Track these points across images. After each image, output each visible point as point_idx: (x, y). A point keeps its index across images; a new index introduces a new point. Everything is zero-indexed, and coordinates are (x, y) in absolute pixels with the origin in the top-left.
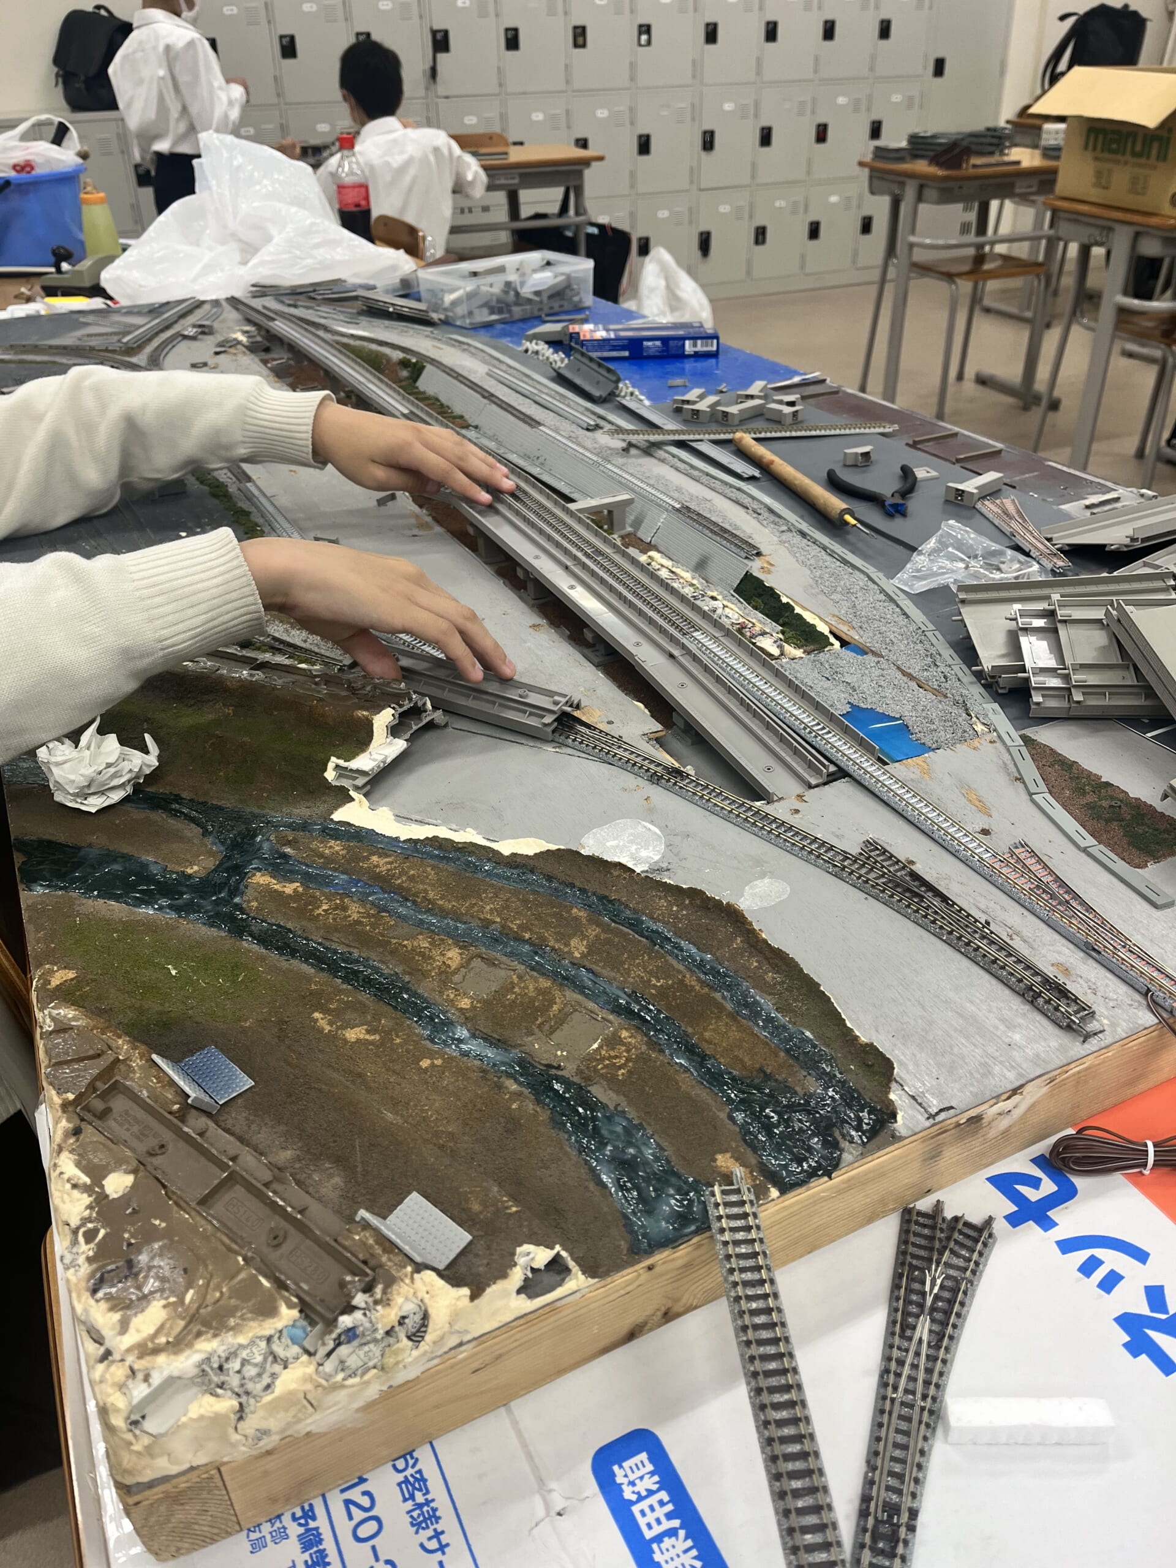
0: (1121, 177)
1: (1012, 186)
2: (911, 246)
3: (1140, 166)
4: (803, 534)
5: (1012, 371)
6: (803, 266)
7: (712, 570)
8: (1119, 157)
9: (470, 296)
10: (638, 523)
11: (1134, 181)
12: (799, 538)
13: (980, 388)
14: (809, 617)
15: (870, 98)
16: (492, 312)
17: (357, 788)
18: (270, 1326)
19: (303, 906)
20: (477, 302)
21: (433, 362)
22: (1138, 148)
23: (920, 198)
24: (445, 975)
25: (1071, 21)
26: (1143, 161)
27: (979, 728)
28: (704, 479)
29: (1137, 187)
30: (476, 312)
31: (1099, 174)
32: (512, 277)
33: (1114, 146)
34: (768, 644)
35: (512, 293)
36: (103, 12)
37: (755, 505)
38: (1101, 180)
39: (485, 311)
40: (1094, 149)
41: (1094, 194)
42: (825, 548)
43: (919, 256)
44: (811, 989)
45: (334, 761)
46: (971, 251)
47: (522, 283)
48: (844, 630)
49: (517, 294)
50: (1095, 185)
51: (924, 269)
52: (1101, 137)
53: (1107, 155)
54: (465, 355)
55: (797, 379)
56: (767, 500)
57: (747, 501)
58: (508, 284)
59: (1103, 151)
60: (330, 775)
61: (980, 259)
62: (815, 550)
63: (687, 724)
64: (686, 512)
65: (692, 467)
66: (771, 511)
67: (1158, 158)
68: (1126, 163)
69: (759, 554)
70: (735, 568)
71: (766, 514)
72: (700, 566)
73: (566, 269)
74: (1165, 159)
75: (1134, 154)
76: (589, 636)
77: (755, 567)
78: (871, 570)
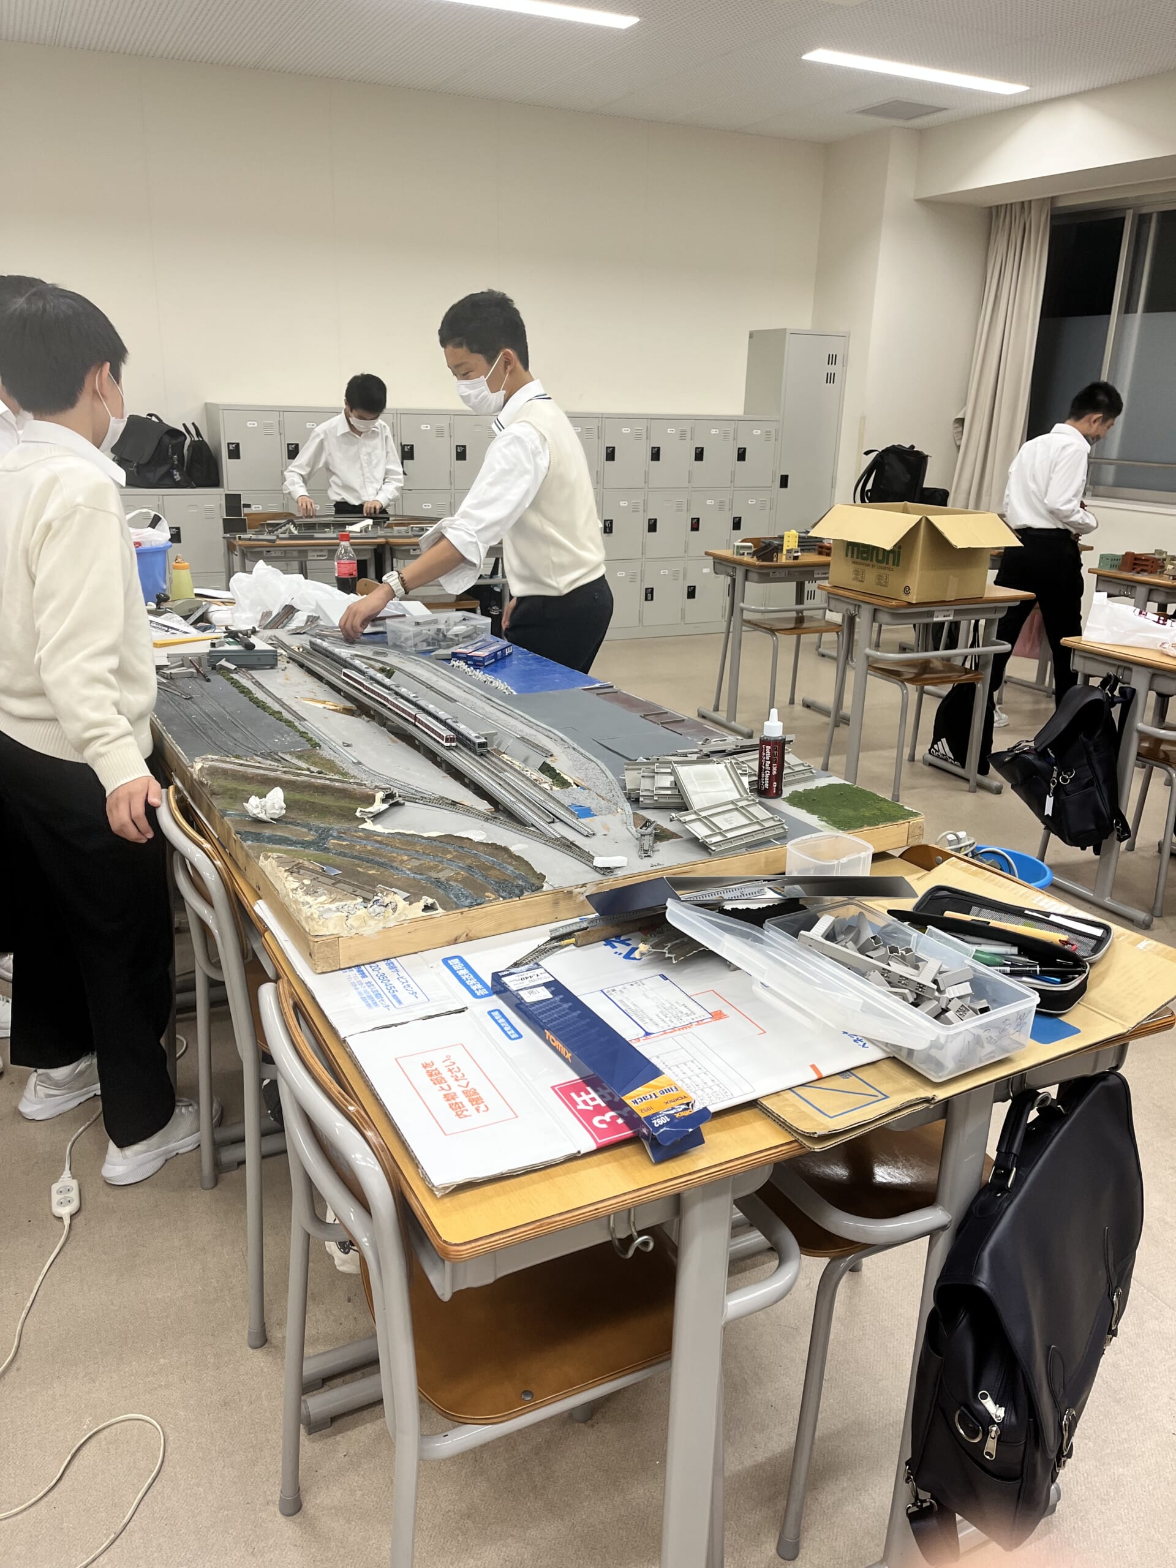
0: (871, 575)
1: (812, 572)
2: (742, 610)
3: (884, 568)
4: (574, 749)
5: (827, 699)
6: (683, 618)
7: (530, 761)
8: (868, 562)
9: (416, 635)
10: (499, 745)
11: (879, 577)
12: (572, 750)
13: (806, 710)
14: (566, 777)
15: (731, 501)
16: (429, 645)
17: (369, 818)
18: (355, 902)
19: (351, 847)
20: (419, 639)
21: (399, 669)
22: (880, 558)
23: (746, 579)
24: (402, 862)
25: (873, 455)
26: (884, 565)
27: (619, 810)
28: (535, 727)
29: (881, 582)
30: (419, 644)
31: (856, 572)
32: (442, 627)
33: (865, 555)
34: (546, 786)
35: (441, 635)
36: (154, 419)
37: (556, 737)
38: (859, 576)
39: (425, 644)
40: (852, 557)
41: (856, 585)
42: (582, 754)
43: (747, 616)
44: (527, 864)
45: (359, 809)
46: (794, 614)
47: (448, 630)
48: (579, 782)
49: (445, 636)
50: (856, 579)
51: (755, 625)
52: (856, 548)
53: (860, 560)
54: (418, 667)
55: (597, 685)
56: (561, 735)
57: (552, 736)
58: (439, 630)
59: (857, 558)
60: (358, 814)
61: (800, 620)
62: (577, 755)
63: (504, 808)
64: (523, 739)
65: (530, 722)
66: (562, 740)
67: (893, 565)
68: (873, 566)
69: (552, 755)
70: (540, 760)
71: (559, 741)
72: (525, 761)
73: (474, 623)
74: (898, 565)
75: (878, 561)
76: (466, 781)
77: (548, 761)
78: (599, 762)
